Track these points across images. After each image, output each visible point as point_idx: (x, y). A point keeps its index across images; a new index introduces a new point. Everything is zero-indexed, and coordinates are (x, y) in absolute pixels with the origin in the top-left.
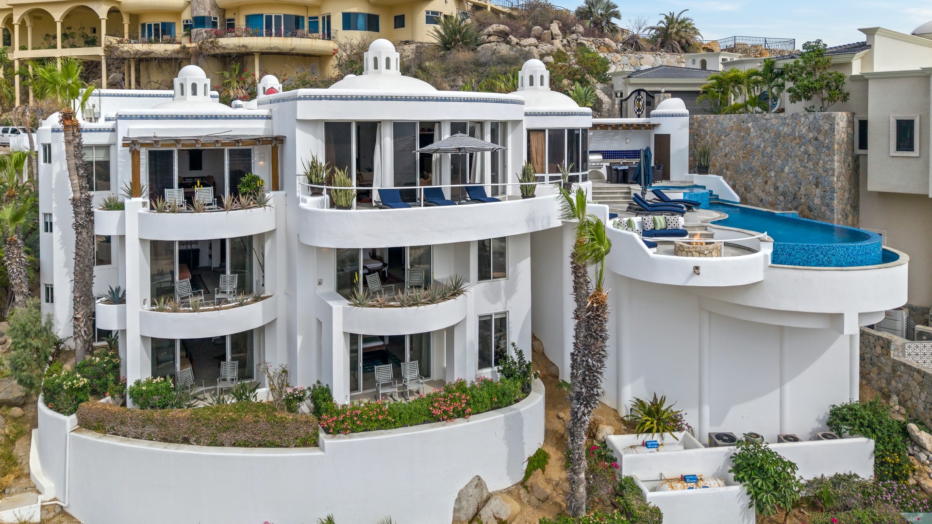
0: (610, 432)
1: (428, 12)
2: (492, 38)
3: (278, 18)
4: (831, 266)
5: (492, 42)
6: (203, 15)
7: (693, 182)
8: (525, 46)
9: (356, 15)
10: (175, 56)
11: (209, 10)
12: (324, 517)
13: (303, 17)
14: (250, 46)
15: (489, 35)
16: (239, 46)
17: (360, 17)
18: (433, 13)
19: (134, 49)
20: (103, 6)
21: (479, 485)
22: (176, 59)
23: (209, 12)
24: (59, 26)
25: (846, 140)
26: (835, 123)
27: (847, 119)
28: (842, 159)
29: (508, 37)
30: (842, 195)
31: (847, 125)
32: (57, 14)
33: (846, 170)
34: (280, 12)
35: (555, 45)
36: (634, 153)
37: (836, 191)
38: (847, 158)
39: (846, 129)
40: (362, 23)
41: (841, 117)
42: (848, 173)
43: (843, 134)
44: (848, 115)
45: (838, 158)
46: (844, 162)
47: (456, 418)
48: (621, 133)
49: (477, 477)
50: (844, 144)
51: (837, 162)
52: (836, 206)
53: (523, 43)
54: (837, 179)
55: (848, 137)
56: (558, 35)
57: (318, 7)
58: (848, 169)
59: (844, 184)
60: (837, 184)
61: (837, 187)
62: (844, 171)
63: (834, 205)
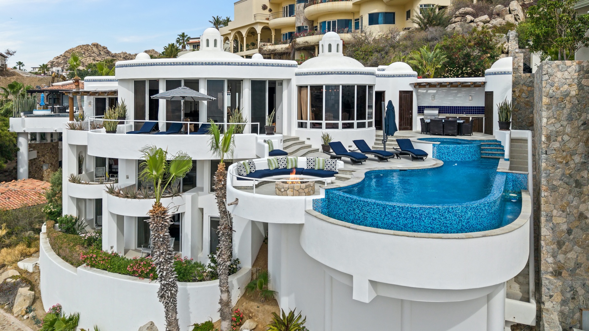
1: (421, 6)
2: (457, 19)
3: (334, 22)
5: (457, 22)
6: (299, 25)
7: (495, 137)
9: (378, 14)
10: (286, 51)
11: (302, 22)
13: (351, 20)
14: (309, 42)
15: (456, 17)
16: (304, 42)
17: (380, 15)
18: (425, 5)
19: (268, 49)
22: (287, 53)
23: (303, 23)
24: (245, 38)
25: (577, 93)
26: (543, 74)
27: (577, 68)
28: (564, 116)
29: (466, 16)
30: (564, 158)
31: (579, 75)
32: (244, 32)
33: (577, 129)
34: (336, 18)
35: (506, 19)
36: (478, 109)
37: (544, 151)
38: (580, 115)
39: (577, 80)
40: (381, 19)
41: (558, 66)
42: (581, 133)
43: (566, 87)
44: (582, 64)
45: (551, 114)
46: (570, 119)
47: (146, 278)
48: (464, 91)
49: (152, 322)
50: (568, 98)
51: (548, 118)
52: (545, 169)
53: (477, 20)
54: (548, 138)
55: (583, 89)
56: (514, 10)
57: (359, 12)
58: (582, 128)
59: (571, 145)
60: (546, 144)
61: (548, 147)
62: (568, 130)
63: (542, 169)
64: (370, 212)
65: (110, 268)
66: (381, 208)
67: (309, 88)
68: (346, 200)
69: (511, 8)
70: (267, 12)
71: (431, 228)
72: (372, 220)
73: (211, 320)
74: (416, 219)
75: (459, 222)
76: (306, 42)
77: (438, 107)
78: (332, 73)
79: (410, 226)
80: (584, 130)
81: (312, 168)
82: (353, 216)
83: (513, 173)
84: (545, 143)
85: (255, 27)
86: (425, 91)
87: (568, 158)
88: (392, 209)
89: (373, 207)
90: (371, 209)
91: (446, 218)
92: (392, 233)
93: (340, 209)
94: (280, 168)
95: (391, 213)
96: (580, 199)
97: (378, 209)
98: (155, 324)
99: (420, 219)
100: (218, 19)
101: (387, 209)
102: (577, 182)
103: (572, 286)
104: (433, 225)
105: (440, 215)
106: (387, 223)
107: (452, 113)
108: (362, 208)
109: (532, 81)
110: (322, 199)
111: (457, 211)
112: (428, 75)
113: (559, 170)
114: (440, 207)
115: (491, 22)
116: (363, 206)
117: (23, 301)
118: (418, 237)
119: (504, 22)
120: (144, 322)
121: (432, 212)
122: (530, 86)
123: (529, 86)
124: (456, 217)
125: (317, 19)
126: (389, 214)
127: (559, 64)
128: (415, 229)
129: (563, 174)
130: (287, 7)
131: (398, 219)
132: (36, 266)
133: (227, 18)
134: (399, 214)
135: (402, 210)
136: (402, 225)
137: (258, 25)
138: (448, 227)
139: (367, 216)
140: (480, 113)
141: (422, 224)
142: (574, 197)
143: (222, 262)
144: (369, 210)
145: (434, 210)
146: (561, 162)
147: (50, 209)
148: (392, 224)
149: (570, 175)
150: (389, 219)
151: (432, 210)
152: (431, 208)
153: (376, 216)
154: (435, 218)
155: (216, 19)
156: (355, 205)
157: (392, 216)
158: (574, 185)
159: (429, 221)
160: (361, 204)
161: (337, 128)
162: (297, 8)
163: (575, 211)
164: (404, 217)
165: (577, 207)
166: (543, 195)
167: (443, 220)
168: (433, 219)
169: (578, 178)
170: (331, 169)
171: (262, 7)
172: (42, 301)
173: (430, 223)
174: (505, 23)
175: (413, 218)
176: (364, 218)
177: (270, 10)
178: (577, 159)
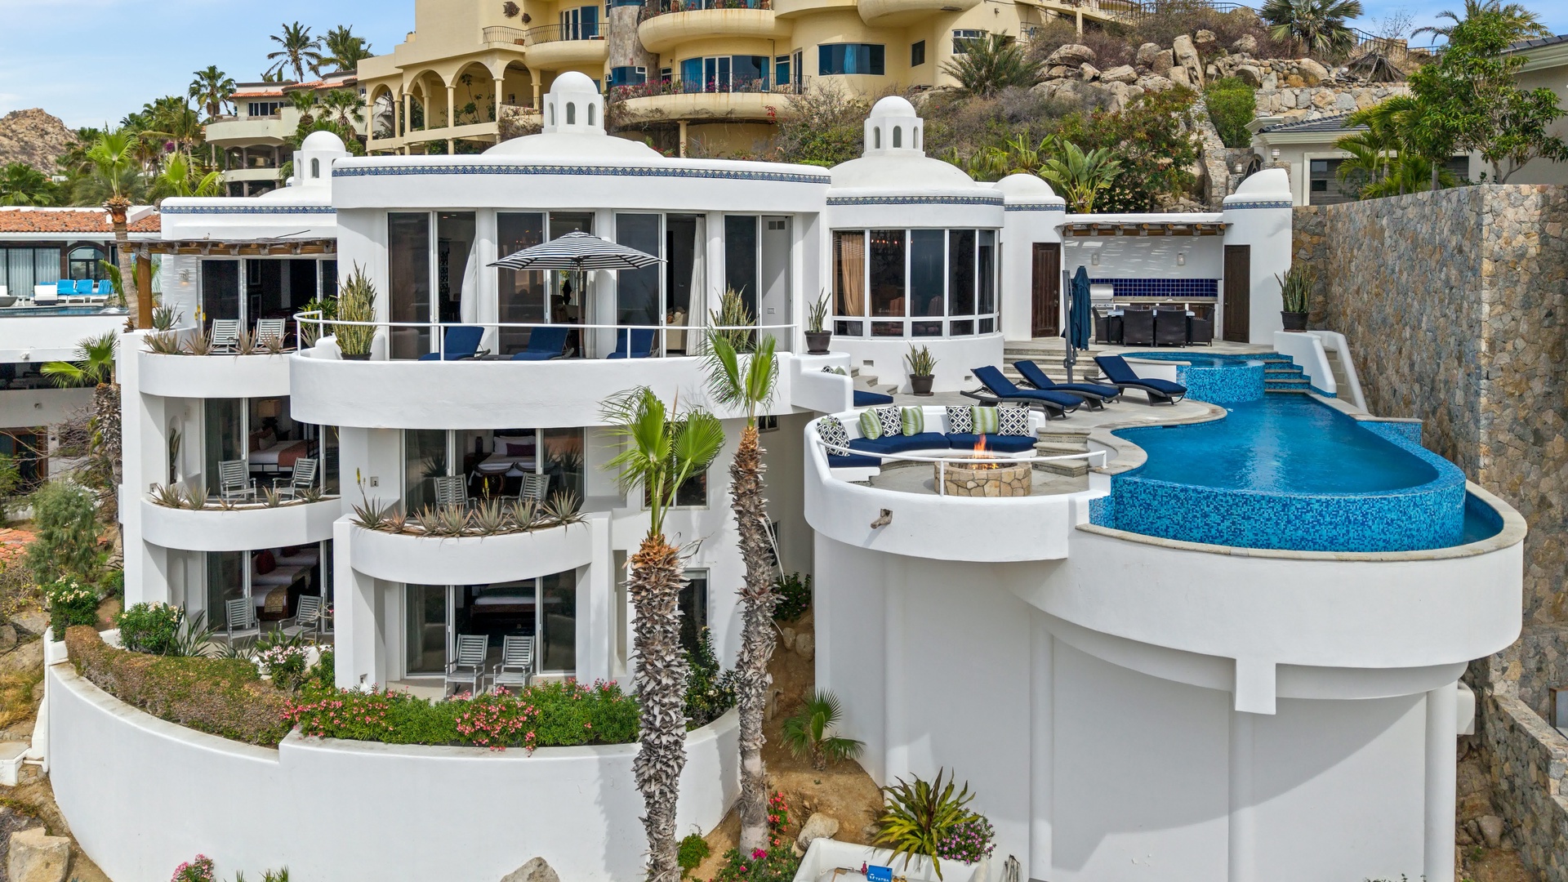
0: (823, 831)
1: (957, 33)
2: (1055, 72)
3: (724, 62)
4: (1239, 545)
5: (1055, 78)
6: (622, 64)
7: (1271, 347)
8: (1107, 82)
9: (842, 47)
11: (631, 56)
12: (276, 872)
13: (767, 58)
14: (666, 110)
15: (1052, 66)
16: (651, 111)
17: (848, 50)
18: (966, 32)
19: (531, 123)
20: (498, 60)
21: (537, 875)
23: (632, 59)
24: (451, 93)
25: (1539, 252)
26: (1484, 211)
27: (1540, 200)
28: (1518, 299)
29: (1082, 66)
30: (1517, 385)
31: (1541, 215)
32: (449, 77)
33: (1537, 325)
34: (729, 52)
35: (1172, 76)
36: (1197, 286)
37: (1484, 373)
38: (1542, 297)
39: (1538, 226)
40: (851, 60)
41: (1508, 195)
42: (1544, 333)
43: (1521, 238)
44: (1547, 192)
45: (1497, 295)
46: (1527, 305)
47: (510, 746)
48: (1167, 243)
49: (539, 859)
50: (1524, 262)
51: (1492, 304)
52: (1486, 411)
53: (1106, 75)
54: (1492, 344)
55: (1547, 245)
56: (1185, 58)
57: (788, 40)
58: (1546, 323)
59: (1528, 358)
60: (1489, 357)
61: (1490, 364)
62: (1524, 327)
63: (1481, 408)
64: (1249, 518)
65: (396, 733)
66: (1279, 507)
67: (867, 235)
68: (1182, 496)
69: (1178, 53)
70: (517, 22)
71: (1384, 541)
72: (1256, 535)
73: (697, 832)
74: (1354, 523)
75: (1430, 526)
76: (658, 110)
77: (1112, 280)
78: (928, 200)
79: (1342, 540)
80: (1549, 327)
81: (964, 430)
82: (1202, 530)
83: (1392, 422)
84: (1486, 356)
85: (486, 62)
86: (1076, 244)
87: (1524, 385)
88: (1303, 508)
89: (1257, 506)
90: (1253, 510)
91: (1410, 517)
92: (1334, 557)
93: (1159, 518)
94: (889, 435)
95: (1301, 516)
96: (1541, 468)
97: (1270, 511)
98: (549, 863)
99: (1363, 524)
100: (297, 31)
101: (1293, 508)
102: (1536, 432)
103: (1538, 645)
104: (1388, 536)
105: (1401, 512)
106: (1291, 540)
107: (1140, 295)
108: (1227, 511)
109: (1320, 222)
110: (1105, 499)
111: (1428, 503)
112: (1083, 206)
113: (1508, 411)
114: (1401, 496)
115: (1141, 82)
116: (1231, 506)
117: (43, 868)
118: (1388, 561)
119: (1169, 85)
120: (518, 860)
121: (1386, 508)
122: (1318, 234)
123: (1314, 234)
124: (1425, 516)
125: (672, 51)
126: (1296, 518)
127: (1510, 190)
128: (1352, 546)
129: (1515, 419)
130: (575, 12)
131: (1317, 528)
132: (24, 765)
133: (340, 28)
134: (1319, 518)
135: (1327, 507)
136: (1326, 541)
137: (496, 56)
138: (1413, 536)
139: (1242, 528)
140: (1202, 295)
141: (1367, 535)
142: (1533, 464)
143: (755, 678)
144: (1249, 513)
145: (1389, 503)
146: (1512, 395)
147: (71, 591)
148: (1302, 539)
149: (1527, 421)
150: (1296, 530)
151: (1386, 502)
152: (1385, 499)
153: (1266, 524)
154: (1392, 520)
155: (292, 31)
156: (1208, 506)
157: (1303, 521)
158: (1532, 440)
159: (1381, 527)
160: (1227, 502)
161: (939, 333)
162: (616, 17)
163: (1533, 493)
164: (1331, 523)
165: (1536, 486)
166: (1482, 464)
167: (1406, 524)
168: (1387, 523)
169: (1538, 425)
170: (1018, 432)
171: (503, 10)
172: (91, 862)
173: (1383, 530)
174: (1172, 87)
175: (1350, 522)
176: (1234, 532)
177: (527, 19)
178: (1538, 387)
